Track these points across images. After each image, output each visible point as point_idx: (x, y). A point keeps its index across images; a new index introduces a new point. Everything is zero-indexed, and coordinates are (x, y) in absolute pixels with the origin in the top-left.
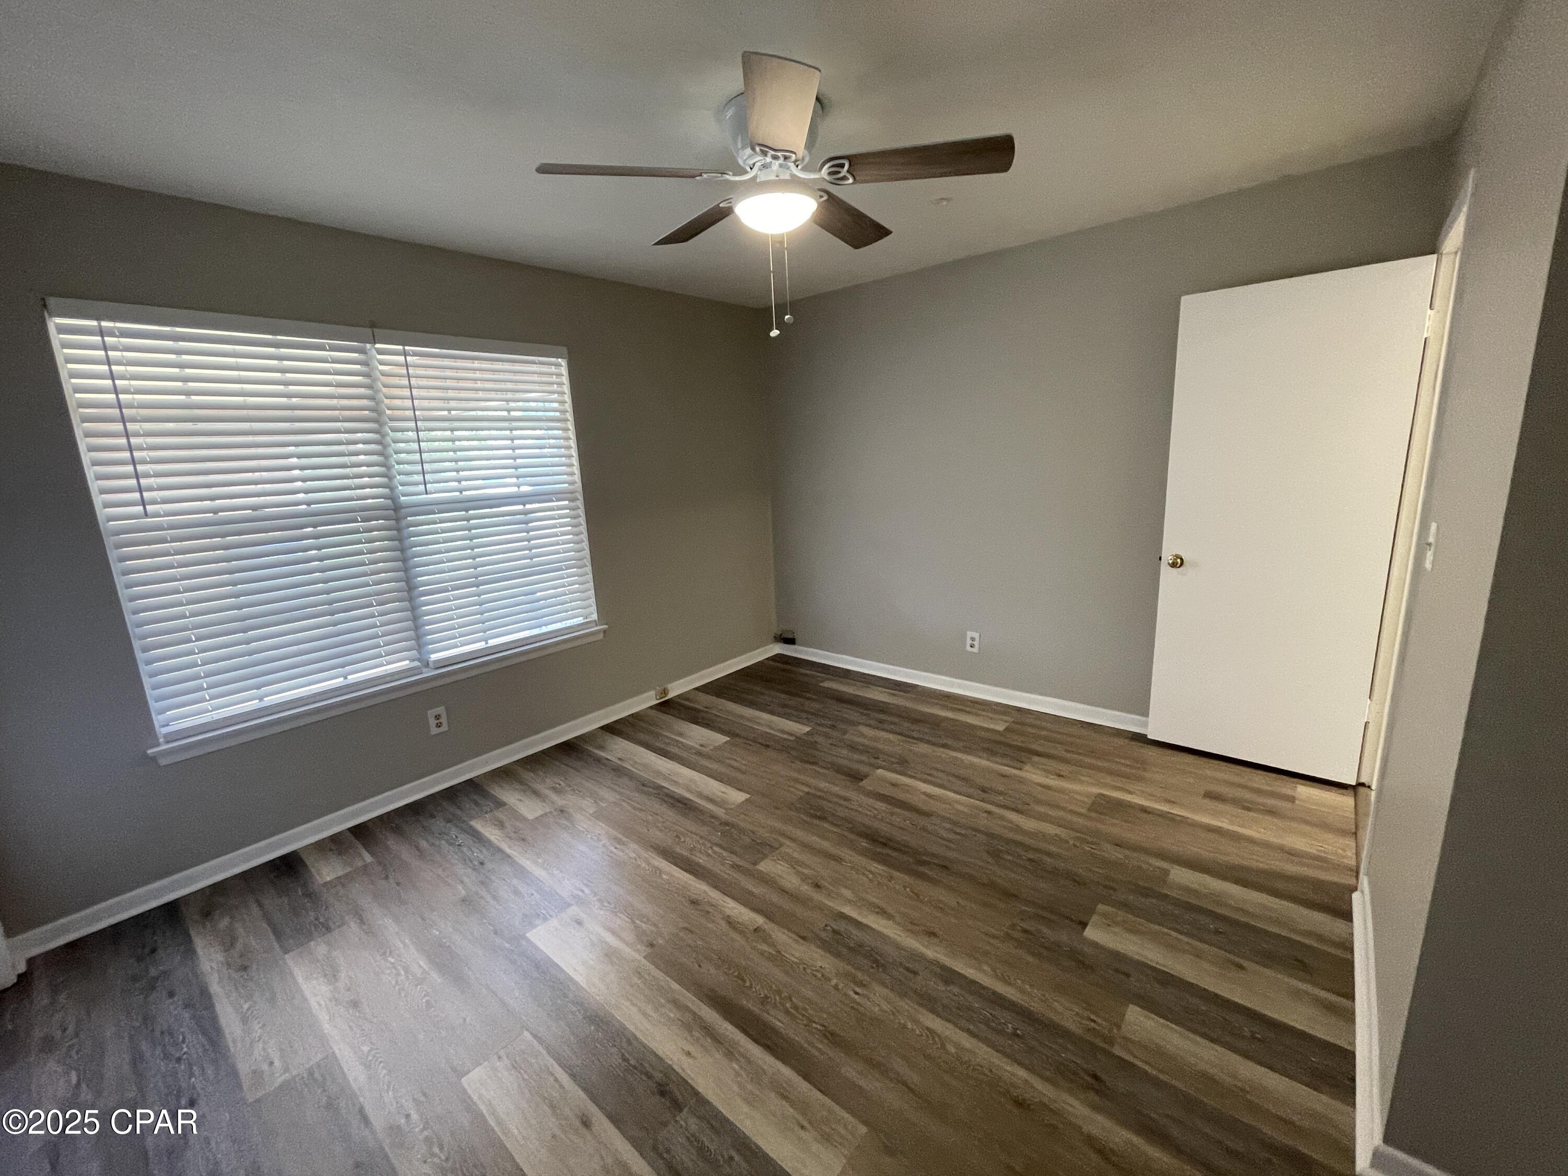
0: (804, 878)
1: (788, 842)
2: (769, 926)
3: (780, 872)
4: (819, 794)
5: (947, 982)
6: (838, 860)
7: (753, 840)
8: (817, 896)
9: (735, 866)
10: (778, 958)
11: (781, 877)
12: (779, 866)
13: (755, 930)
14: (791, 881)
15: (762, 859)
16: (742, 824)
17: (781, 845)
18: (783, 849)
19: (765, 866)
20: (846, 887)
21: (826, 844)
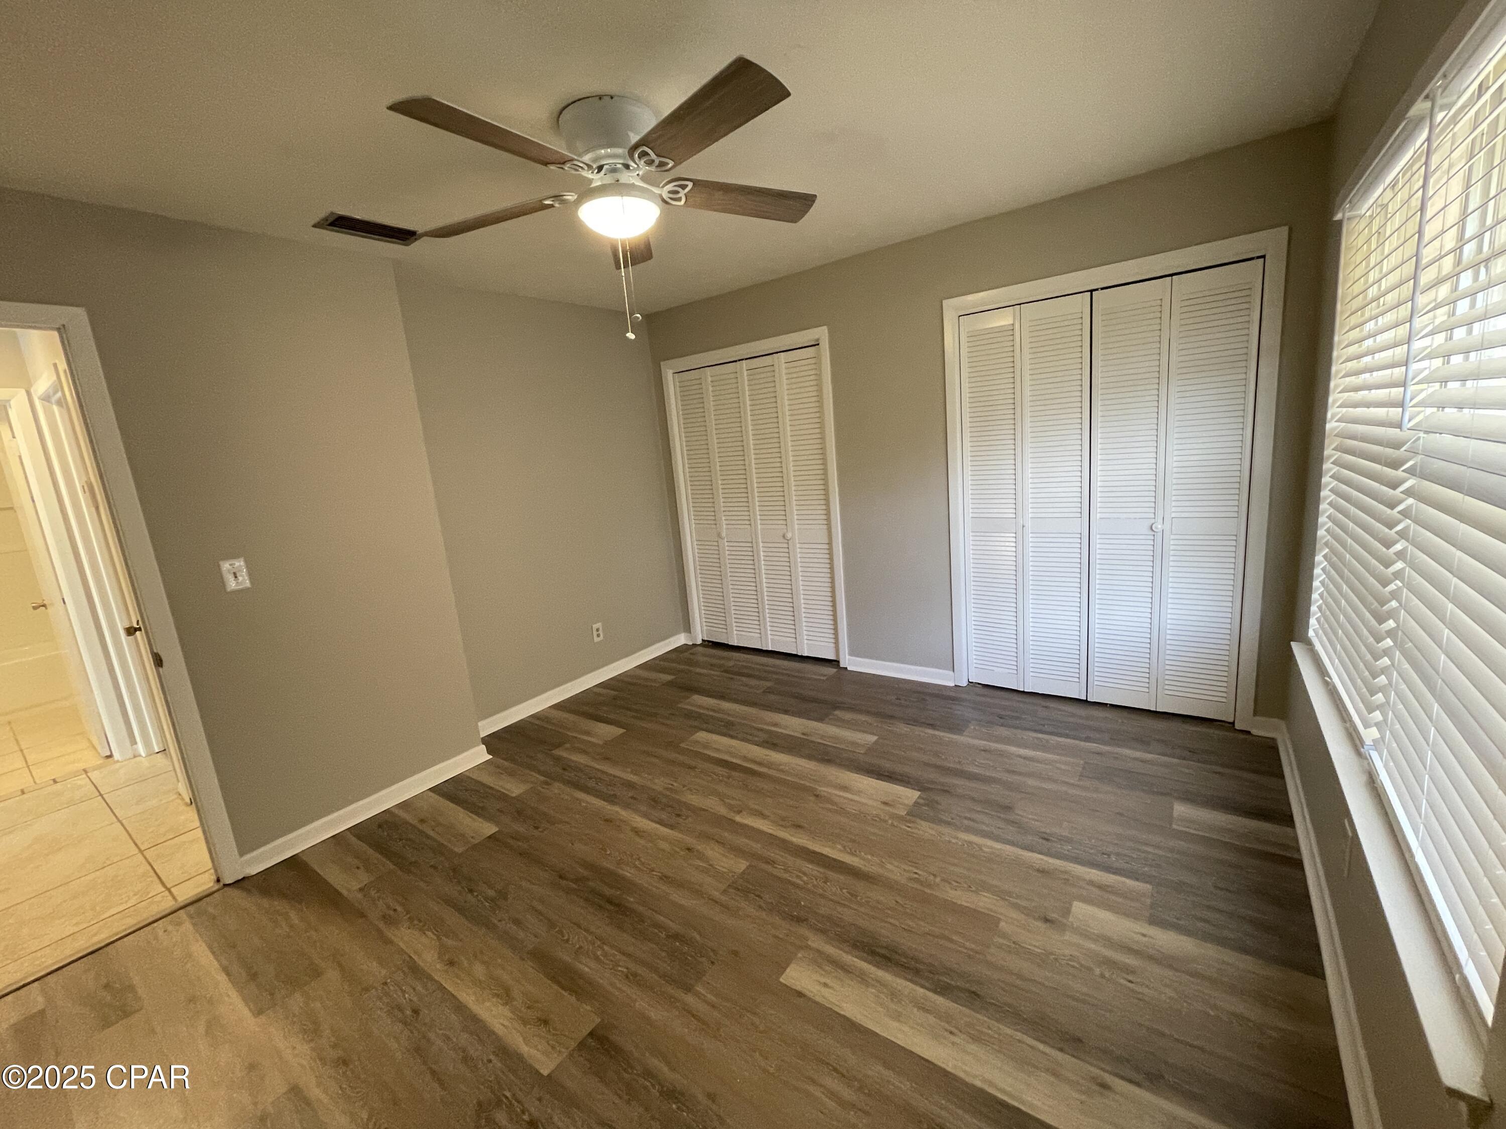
0: (701, 856)
1: (716, 894)
2: (731, 815)
3: (724, 859)
4: (670, 990)
5: (615, 796)
6: (664, 878)
7: (758, 896)
8: (690, 840)
9: (771, 862)
10: (721, 797)
11: (724, 855)
12: (726, 866)
13: (741, 811)
14: (713, 852)
15: (743, 873)
16: (777, 920)
17: (725, 892)
18: (723, 887)
19: (742, 865)
20: (664, 850)
21: (677, 896)
